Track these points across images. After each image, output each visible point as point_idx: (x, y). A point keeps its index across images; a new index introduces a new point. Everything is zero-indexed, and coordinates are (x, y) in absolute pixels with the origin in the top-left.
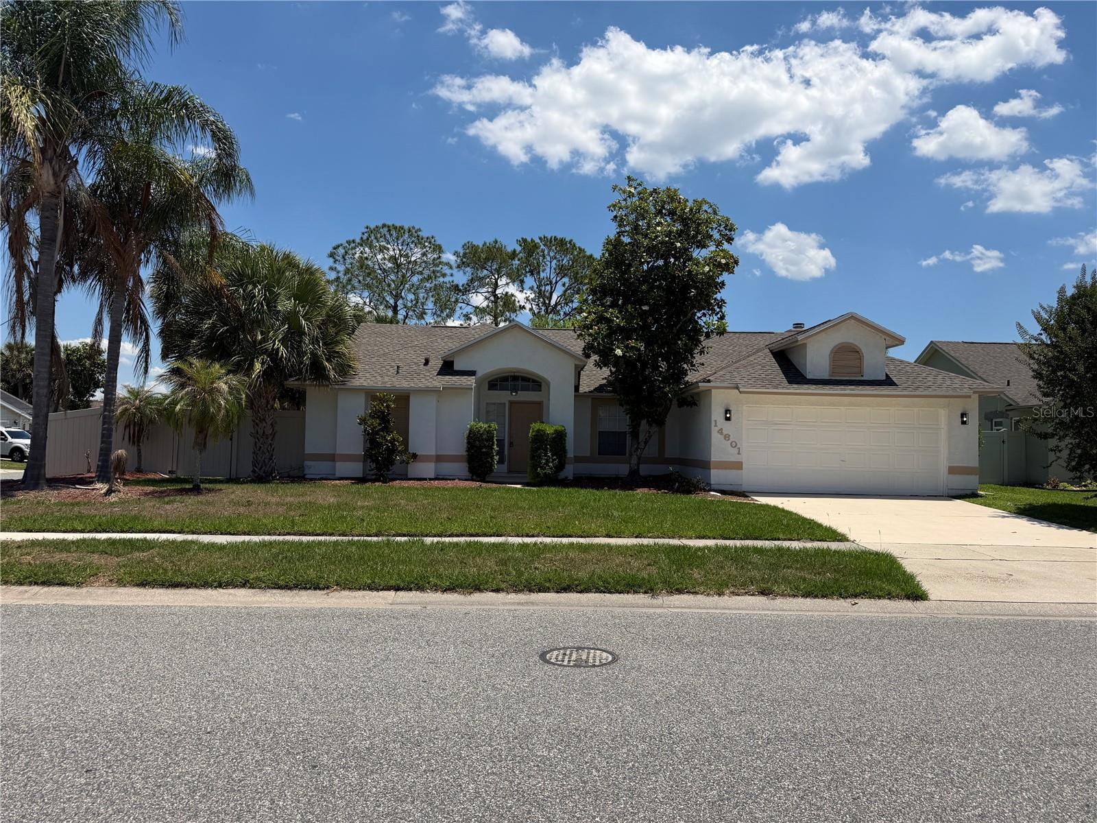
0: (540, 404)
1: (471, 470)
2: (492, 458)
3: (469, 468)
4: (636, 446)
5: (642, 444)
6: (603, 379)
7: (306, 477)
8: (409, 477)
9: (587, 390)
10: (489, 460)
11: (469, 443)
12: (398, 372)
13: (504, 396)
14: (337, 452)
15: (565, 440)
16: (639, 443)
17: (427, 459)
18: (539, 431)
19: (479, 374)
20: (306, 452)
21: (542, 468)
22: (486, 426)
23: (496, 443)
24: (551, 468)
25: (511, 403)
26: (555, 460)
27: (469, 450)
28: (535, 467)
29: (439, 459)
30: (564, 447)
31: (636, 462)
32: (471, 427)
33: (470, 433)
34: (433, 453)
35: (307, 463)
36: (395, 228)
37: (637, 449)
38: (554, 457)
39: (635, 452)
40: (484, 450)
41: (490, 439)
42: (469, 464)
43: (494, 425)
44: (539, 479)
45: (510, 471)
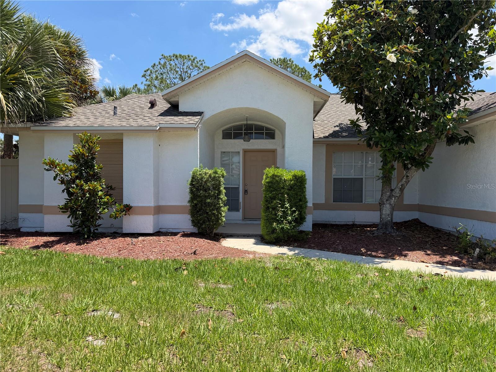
0: (274, 151)
1: (195, 223)
2: (219, 209)
3: (193, 221)
4: (388, 193)
5: (397, 191)
6: (335, 127)
7: (22, 230)
8: (125, 231)
9: (322, 136)
10: (215, 212)
11: (192, 192)
12: (115, 113)
13: (238, 145)
14: (45, 204)
15: (305, 187)
16: (392, 190)
17: (144, 211)
18: (274, 176)
19: (207, 115)
20: (19, 204)
21: (279, 222)
22: (210, 172)
23: (224, 191)
24: (290, 223)
25: (245, 151)
26: (294, 212)
27: (191, 200)
28: (270, 221)
29: (159, 210)
30: (305, 196)
31: (388, 212)
32: (194, 173)
33: (192, 181)
34: (152, 204)
35: (21, 215)
36: (180, 55)
37: (390, 197)
38: (294, 209)
39: (387, 200)
40: (209, 200)
41: (217, 187)
42: (192, 217)
43: (221, 171)
44: (275, 235)
45: (245, 218)
